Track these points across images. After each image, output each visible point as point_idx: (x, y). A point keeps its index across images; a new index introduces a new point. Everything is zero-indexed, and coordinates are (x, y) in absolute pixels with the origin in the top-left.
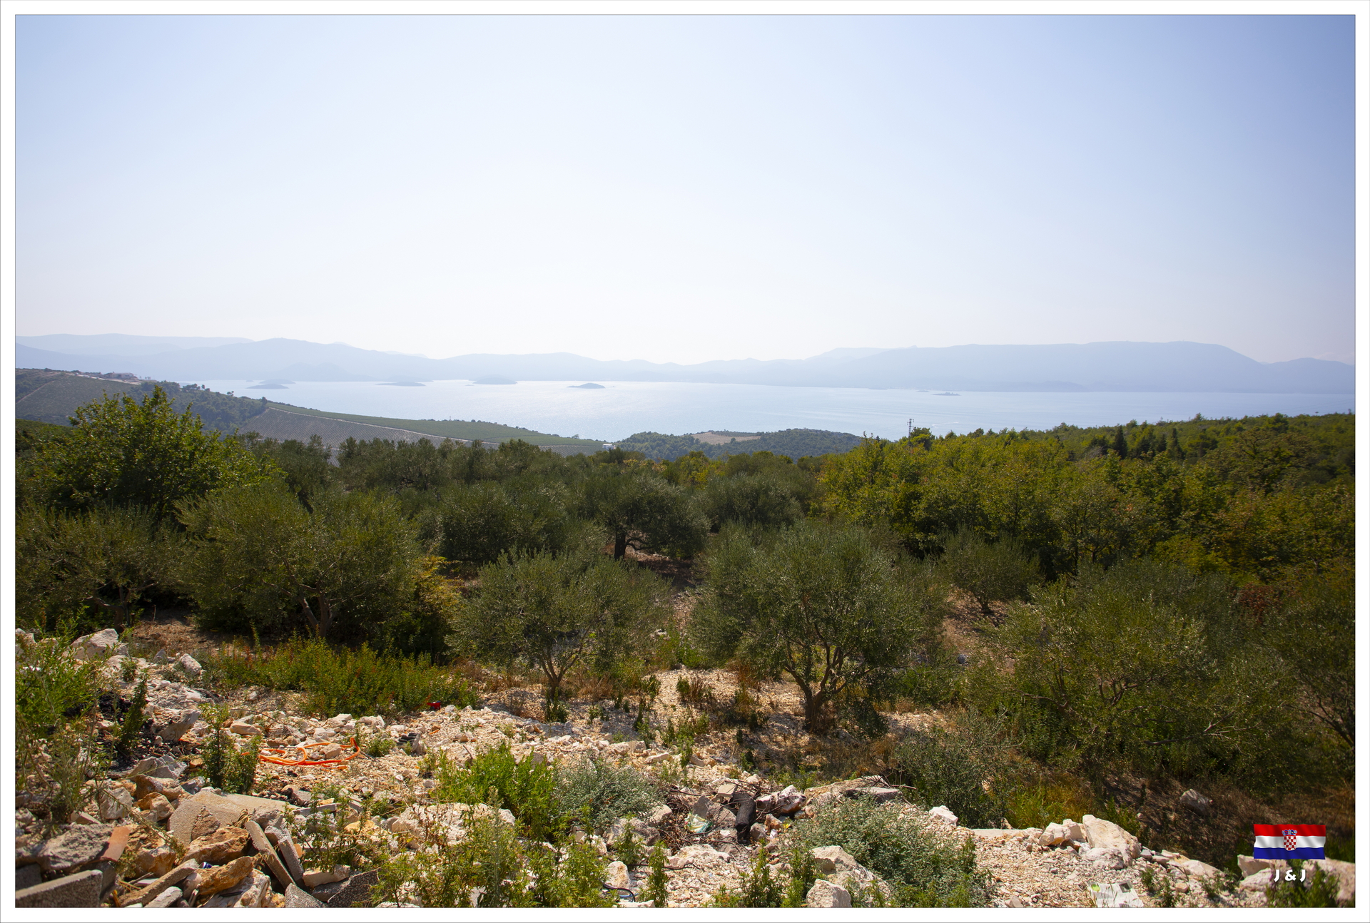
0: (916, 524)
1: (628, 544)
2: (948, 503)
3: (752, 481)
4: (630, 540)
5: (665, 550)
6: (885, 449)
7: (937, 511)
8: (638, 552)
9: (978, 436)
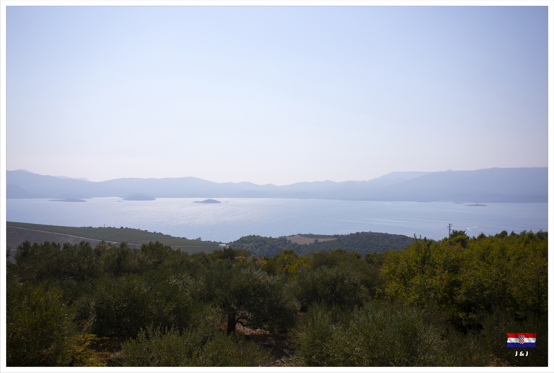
0: (459, 305)
1: (238, 321)
2: (483, 289)
3: (331, 272)
4: (239, 318)
5: (266, 326)
6: (431, 247)
7: (475, 295)
8: (245, 328)
9: (503, 236)
